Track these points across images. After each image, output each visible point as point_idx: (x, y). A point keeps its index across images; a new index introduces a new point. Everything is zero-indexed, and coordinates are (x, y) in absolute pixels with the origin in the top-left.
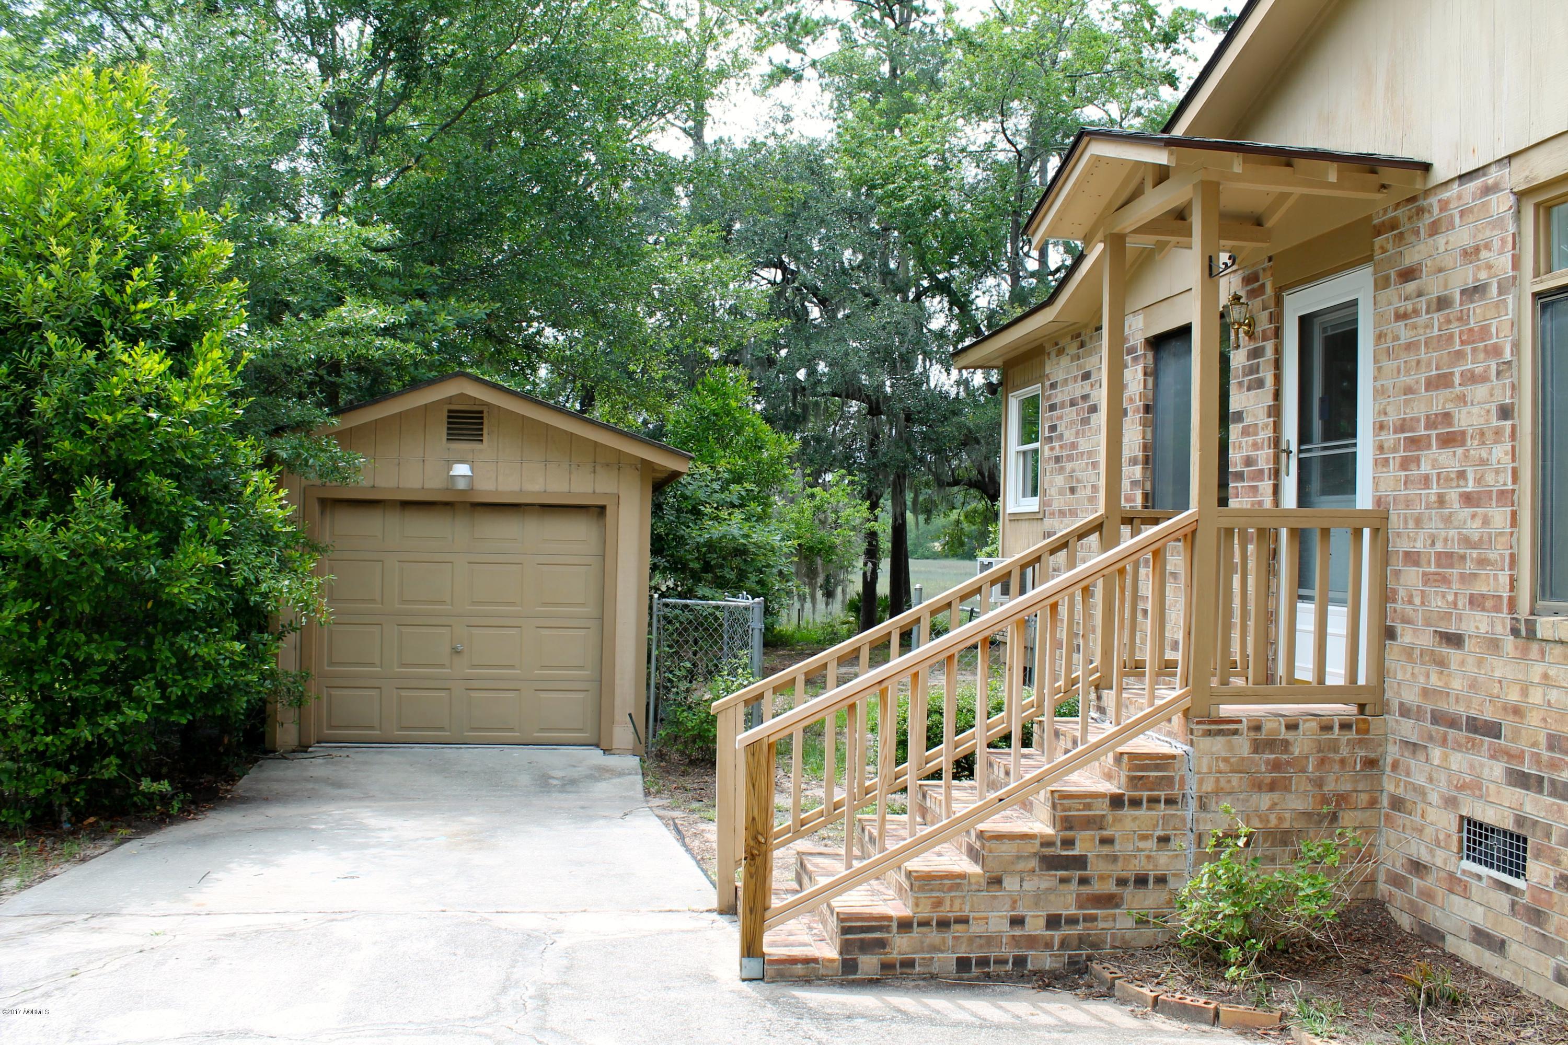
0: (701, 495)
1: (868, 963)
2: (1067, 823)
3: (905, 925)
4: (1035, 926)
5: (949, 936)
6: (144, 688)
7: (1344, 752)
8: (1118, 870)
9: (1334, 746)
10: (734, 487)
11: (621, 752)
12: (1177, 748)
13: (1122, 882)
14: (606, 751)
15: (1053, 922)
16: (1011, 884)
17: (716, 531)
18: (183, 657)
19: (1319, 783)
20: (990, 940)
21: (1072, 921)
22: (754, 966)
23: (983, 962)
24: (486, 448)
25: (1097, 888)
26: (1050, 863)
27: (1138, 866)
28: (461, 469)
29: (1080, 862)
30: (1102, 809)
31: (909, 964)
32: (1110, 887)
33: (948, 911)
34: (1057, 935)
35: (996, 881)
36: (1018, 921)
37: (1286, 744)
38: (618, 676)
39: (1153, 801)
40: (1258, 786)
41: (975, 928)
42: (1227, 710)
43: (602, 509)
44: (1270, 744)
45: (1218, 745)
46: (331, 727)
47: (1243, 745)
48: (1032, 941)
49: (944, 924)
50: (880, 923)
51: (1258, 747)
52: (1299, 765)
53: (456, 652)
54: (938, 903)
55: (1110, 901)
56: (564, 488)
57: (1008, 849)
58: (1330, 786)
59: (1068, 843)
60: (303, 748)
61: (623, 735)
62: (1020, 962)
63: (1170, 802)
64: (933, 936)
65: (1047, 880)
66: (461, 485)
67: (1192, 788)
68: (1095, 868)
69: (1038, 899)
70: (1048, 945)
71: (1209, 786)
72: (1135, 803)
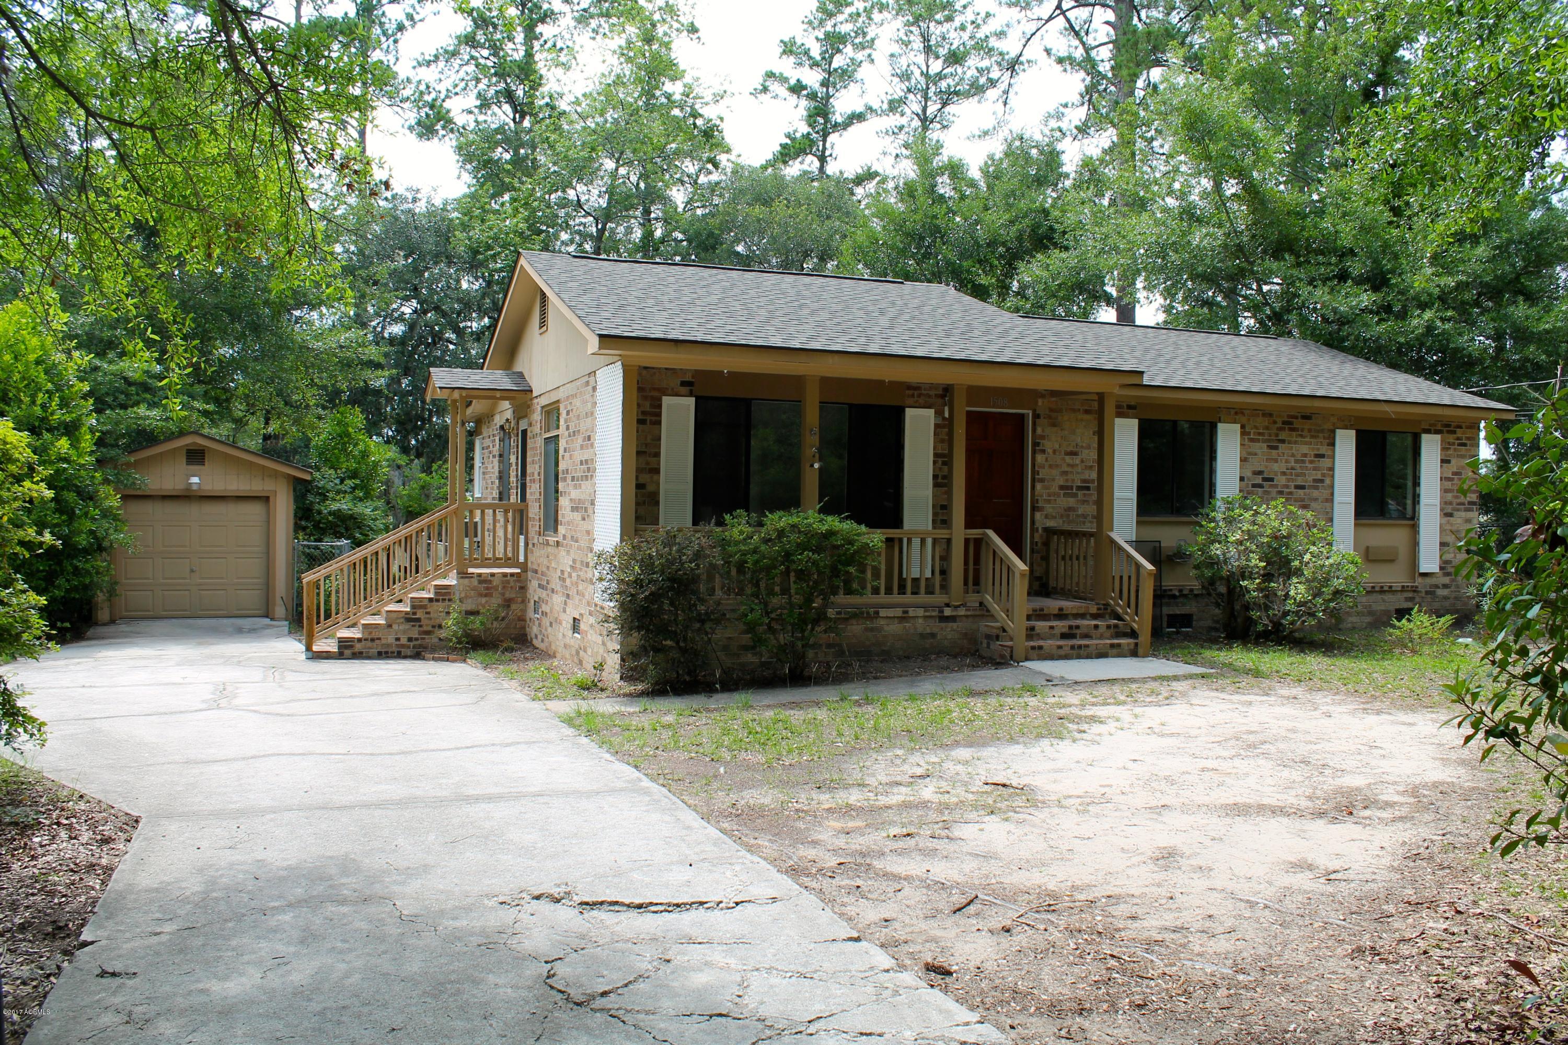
0: (329, 487)
1: (347, 652)
2: (413, 607)
3: (359, 640)
4: (404, 641)
5: (374, 644)
6: (60, 581)
7: (512, 584)
8: (432, 623)
9: (508, 582)
10: (347, 482)
11: (279, 619)
12: (454, 582)
13: (434, 627)
14: (272, 619)
15: (410, 639)
16: (395, 627)
17: (335, 506)
18: (76, 568)
19: (503, 594)
20: (388, 645)
21: (417, 639)
22: (310, 654)
23: (386, 653)
24: (206, 468)
25: (425, 628)
26: (408, 620)
27: (437, 622)
28: (195, 480)
29: (419, 620)
30: (426, 602)
31: (361, 653)
32: (430, 628)
33: (374, 636)
34: (412, 644)
35: (390, 626)
36: (398, 639)
37: (490, 582)
38: (277, 582)
39: (444, 600)
40: (481, 595)
41: (383, 641)
42: (471, 570)
43: (267, 499)
44: (485, 581)
45: (466, 581)
46: (127, 611)
47: (475, 582)
48: (403, 646)
49: (373, 640)
50: (351, 640)
51: (480, 582)
52: (496, 588)
53: (192, 571)
54: (370, 633)
55: (428, 633)
56: (248, 488)
57: (394, 615)
58: (507, 595)
59: (414, 614)
60: (112, 622)
61: (280, 611)
62: (399, 653)
63: (450, 600)
64: (369, 644)
65: (407, 626)
66: (195, 487)
67: (457, 597)
68: (423, 622)
69: (404, 632)
70: (409, 647)
71: (463, 595)
72: (437, 600)
